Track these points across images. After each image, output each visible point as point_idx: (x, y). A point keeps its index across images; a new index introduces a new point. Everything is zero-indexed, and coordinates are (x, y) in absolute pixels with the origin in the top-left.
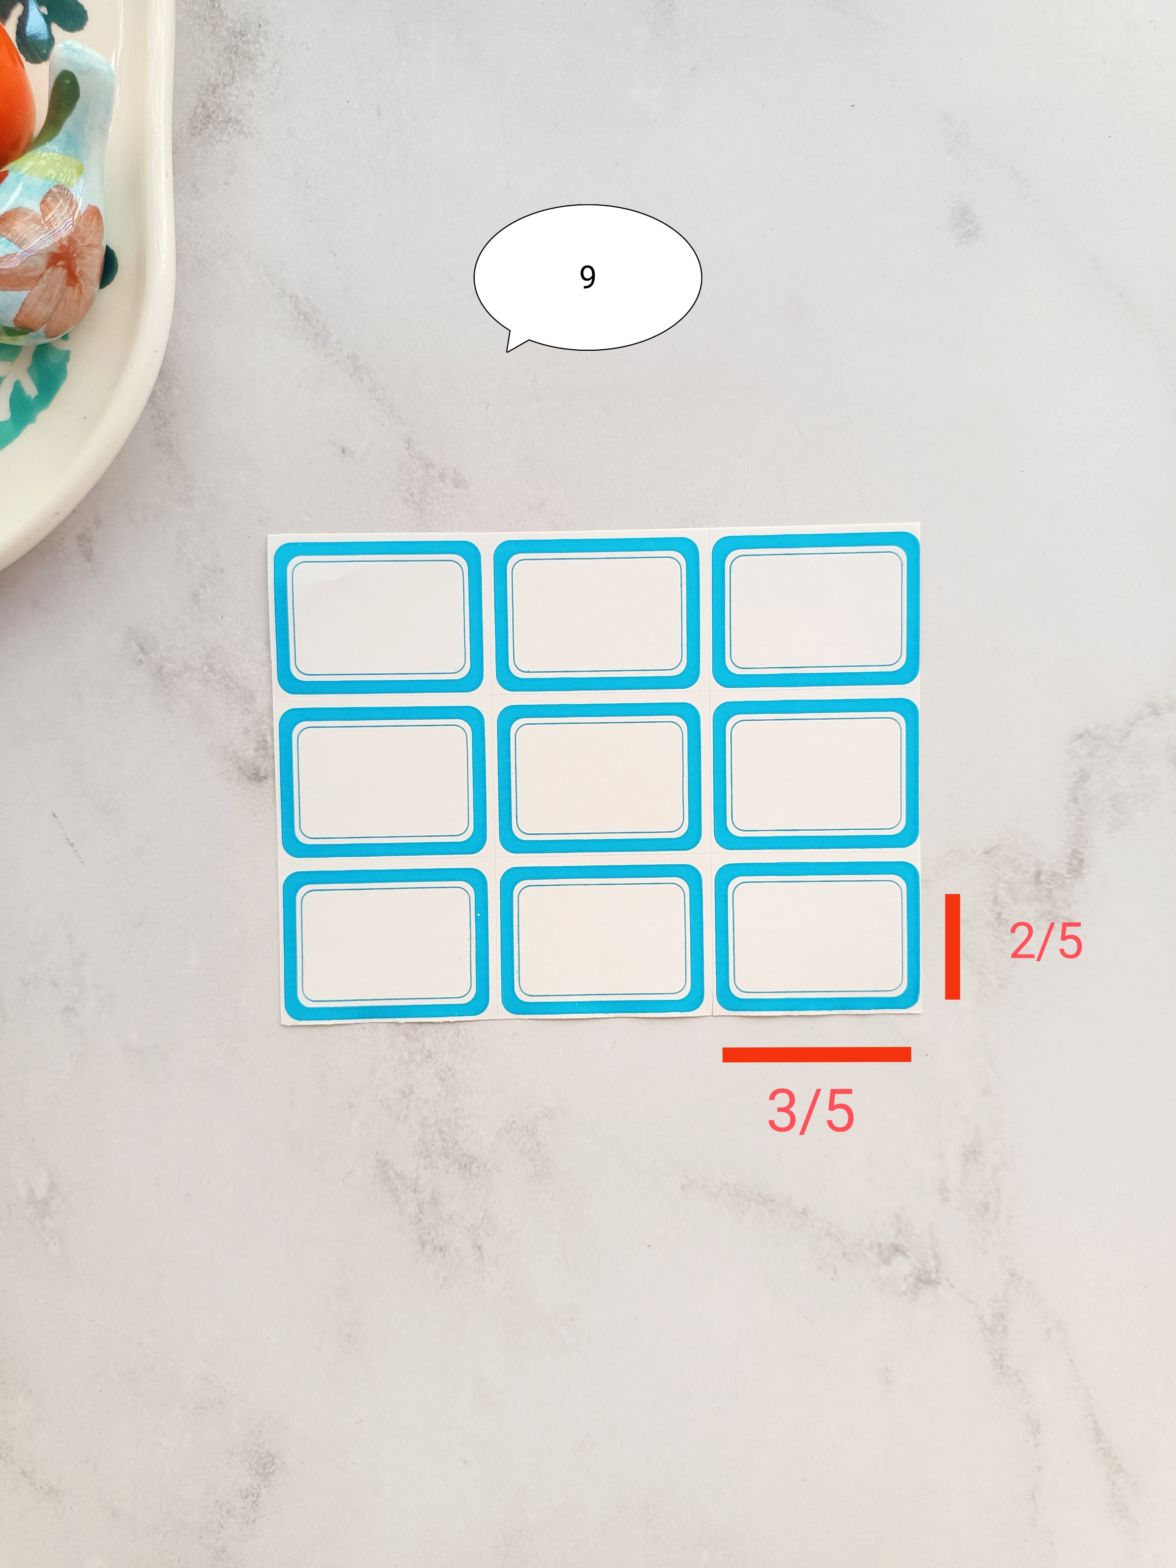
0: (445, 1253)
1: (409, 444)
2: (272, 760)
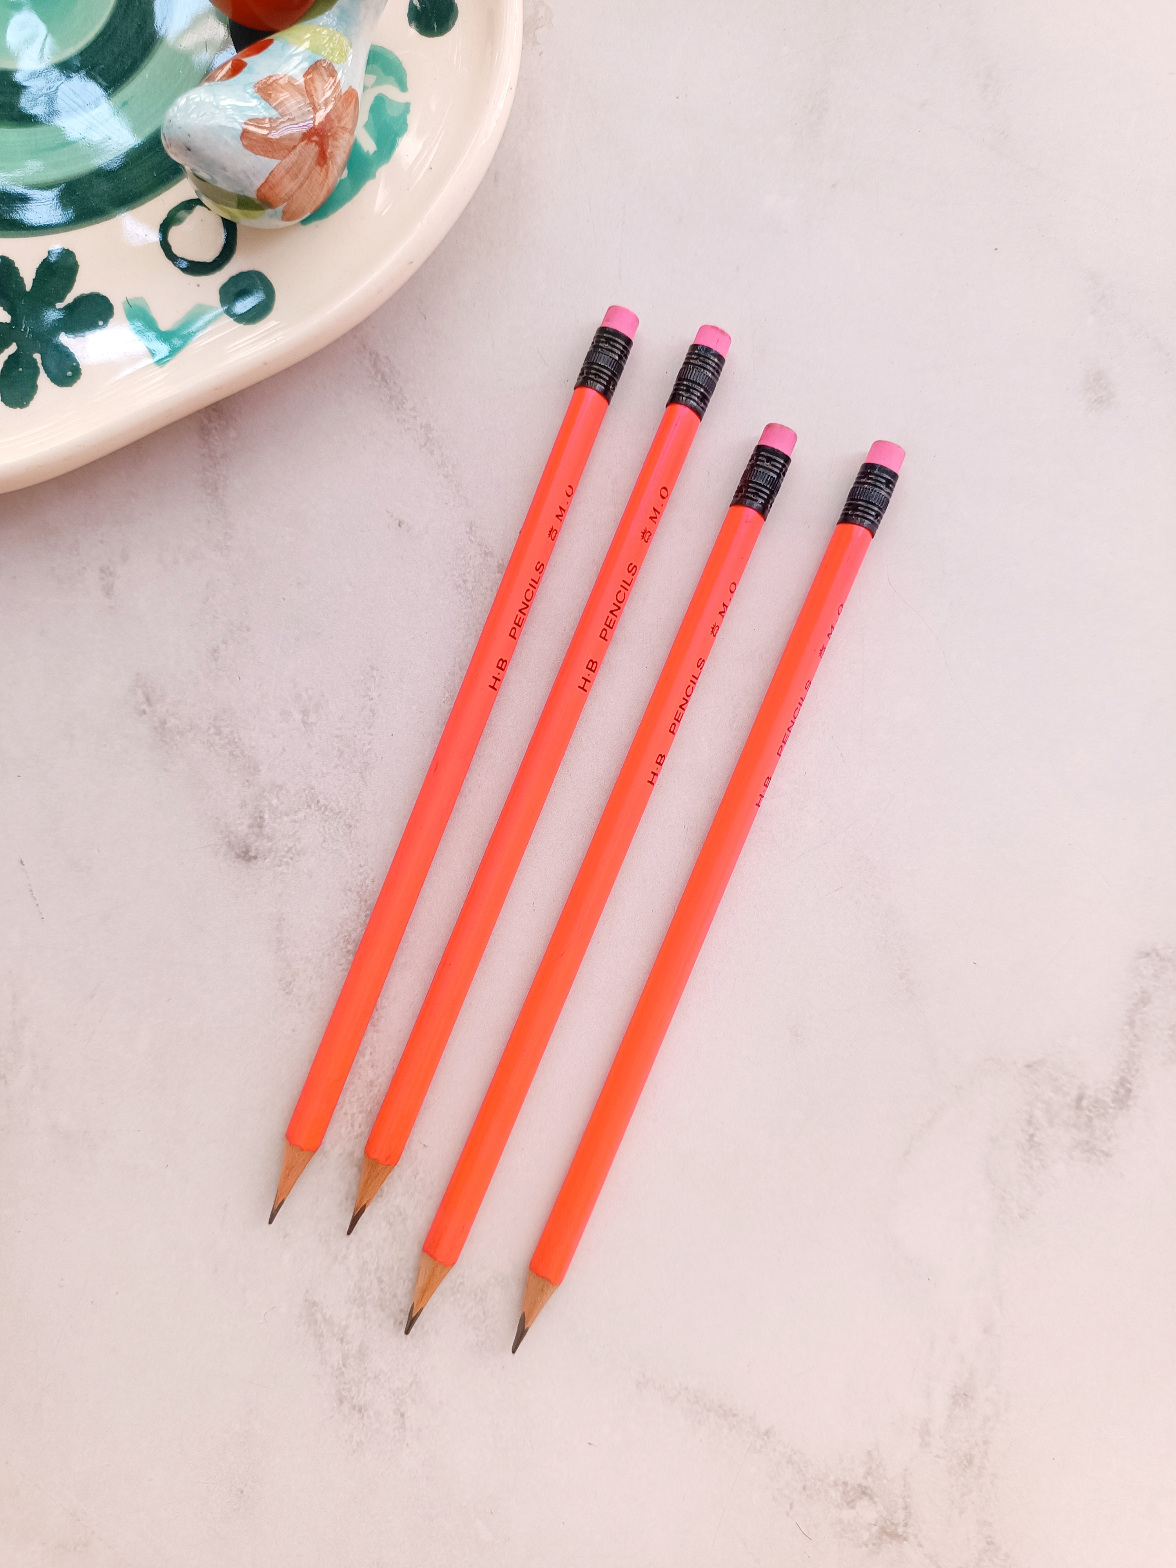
0: (363, 1415)
1: (471, 528)
2: (265, 841)
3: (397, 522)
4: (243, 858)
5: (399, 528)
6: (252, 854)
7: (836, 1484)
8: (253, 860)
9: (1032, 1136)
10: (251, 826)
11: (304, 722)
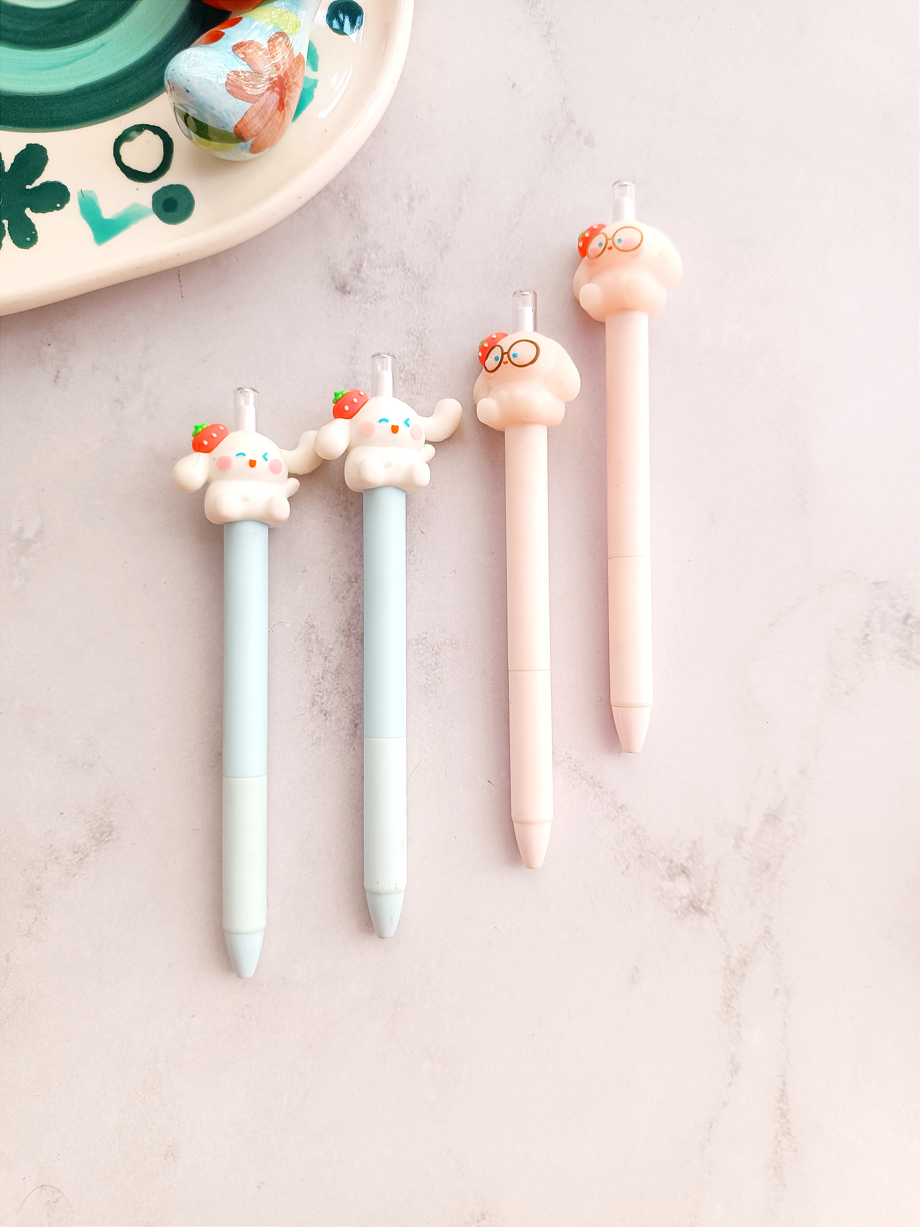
0: (327, 718)
1: (564, 101)
2: (359, 283)
3: (512, 84)
4: (341, 291)
5: (512, 88)
6: (348, 289)
7: (664, 859)
8: (347, 294)
9: (867, 635)
10: (351, 269)
11: (408, 204)
